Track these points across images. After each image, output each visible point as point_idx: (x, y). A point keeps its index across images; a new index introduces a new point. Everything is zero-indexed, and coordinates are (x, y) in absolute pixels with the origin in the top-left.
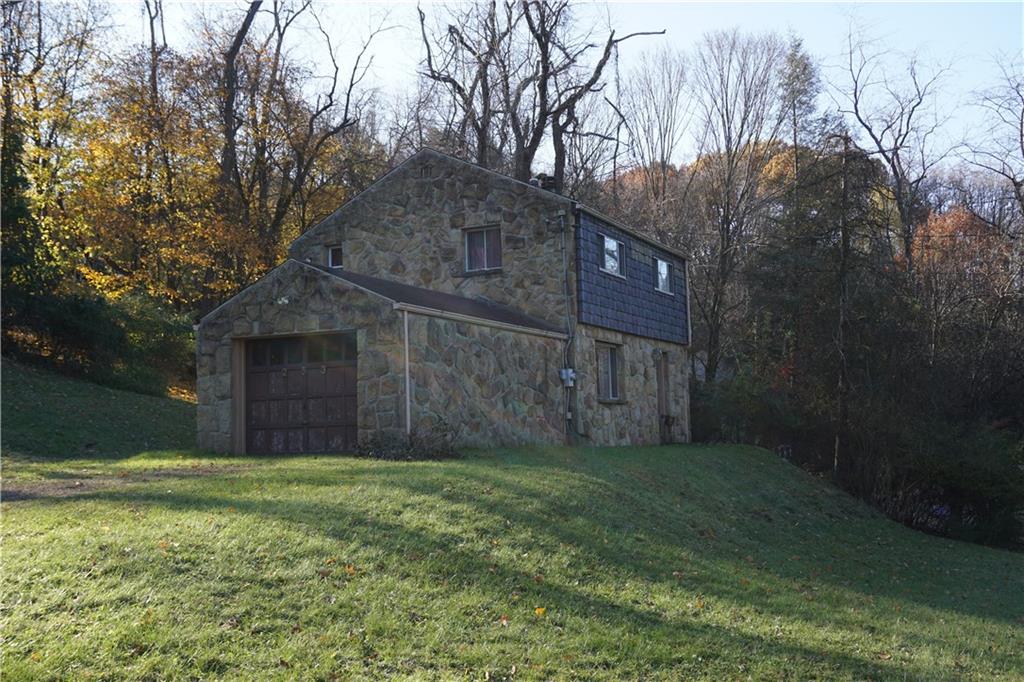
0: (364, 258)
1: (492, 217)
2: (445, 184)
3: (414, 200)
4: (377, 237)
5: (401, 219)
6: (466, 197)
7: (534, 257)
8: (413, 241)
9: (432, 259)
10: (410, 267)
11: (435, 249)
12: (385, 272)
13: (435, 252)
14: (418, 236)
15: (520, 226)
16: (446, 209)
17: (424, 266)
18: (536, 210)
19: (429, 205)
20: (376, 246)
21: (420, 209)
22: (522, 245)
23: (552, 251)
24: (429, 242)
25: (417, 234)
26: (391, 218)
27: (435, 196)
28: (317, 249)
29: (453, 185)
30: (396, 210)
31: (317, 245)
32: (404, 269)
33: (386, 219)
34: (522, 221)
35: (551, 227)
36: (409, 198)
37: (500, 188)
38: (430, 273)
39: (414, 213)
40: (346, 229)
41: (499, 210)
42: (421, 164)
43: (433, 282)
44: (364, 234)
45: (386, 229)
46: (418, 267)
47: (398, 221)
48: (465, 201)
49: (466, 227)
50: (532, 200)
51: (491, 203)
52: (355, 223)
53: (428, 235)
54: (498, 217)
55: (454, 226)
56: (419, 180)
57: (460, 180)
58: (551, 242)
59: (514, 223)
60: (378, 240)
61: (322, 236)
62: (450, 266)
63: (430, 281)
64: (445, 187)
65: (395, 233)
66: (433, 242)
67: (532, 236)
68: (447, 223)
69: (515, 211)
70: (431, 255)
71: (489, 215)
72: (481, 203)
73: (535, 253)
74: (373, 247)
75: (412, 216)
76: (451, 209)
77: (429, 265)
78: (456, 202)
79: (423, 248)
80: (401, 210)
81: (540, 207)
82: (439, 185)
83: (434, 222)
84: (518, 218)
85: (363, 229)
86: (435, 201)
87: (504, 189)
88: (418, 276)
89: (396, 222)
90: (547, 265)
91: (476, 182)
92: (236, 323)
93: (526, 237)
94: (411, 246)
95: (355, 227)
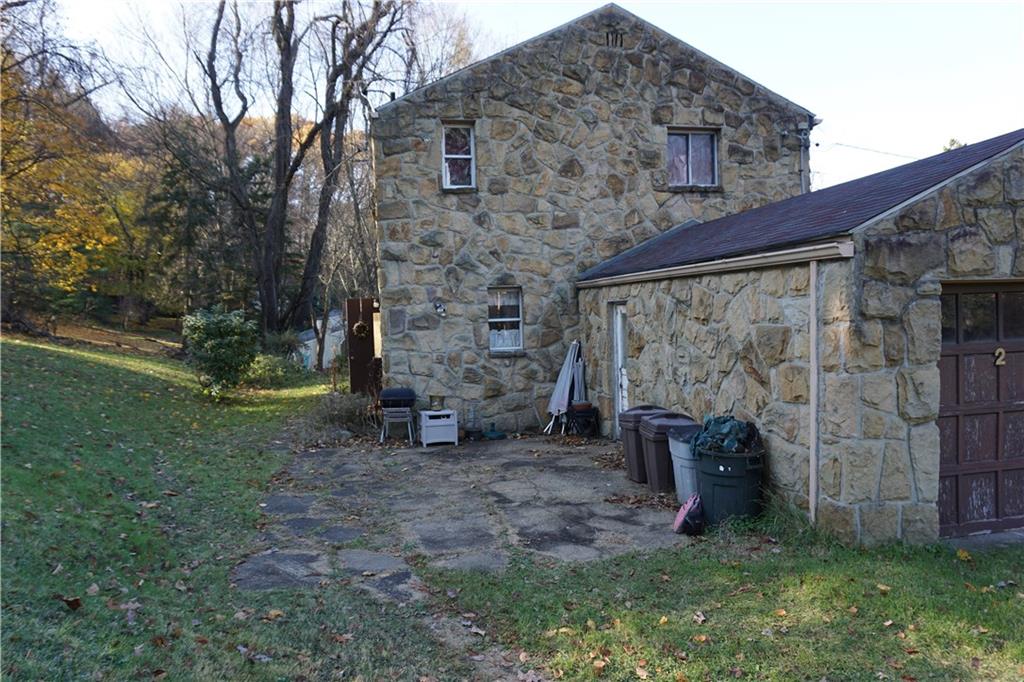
0: (516, 148)
1: (711, 117)
2: (644, 60)
3: (598, 76)
4: (535, 119)
5: (575, 99)
6: (675, 84)
7: (764, 177)
8: (597, 133)
9: (626, 163)
10: (592, 169)
11: (630, 149)
12: (552, 172)
13: (630, 153)
14: (604, 130)
15: (747, 135)
16: (647, 95)
17: (613, 172)
18: (769, 117)
19: (621, 86)
20: (536, 131)
21: (608, 90)
22: (751, 159)
23: (787, 172)
24: (620, 138)
25: (601, 124)
26: (561, 95)
27: (629, 75)
28: (431, 124)
29: (655, 64)
30: (571, 85)
31: (428, 117)
32: (583, 172)
33: (551, 96)
34: (751, 129)
35: (786, 142)
36: (589, 71)
37: (721, 81)
38: (621, 182)
39: (597, 93)
40: (482, 100)
41: (720, 110)
42: (609, 26)
43: (626, 194)
44: (516, 112)
45: (554, 109)
46: (605, 171)
47: (573, 102)
48: (674, 91)
49: (674, 125)
50: (763, 104)
51: (709, 98)
52: (500, 92)
53: (620, 129)
54: (720, 119)
55: (658, 121)
56: (605, 48)
57: (667, 61)
58: (786, 160)
59: (741, 130)
60: (540, 125)
61: (437, 106)
62: (652, 175)
63: (622, 192)
64: (644, 65)
65: (565, 116)
66: (627, 139)
67: (762, 150)
68: (647, 116)
69: (742, 113)
70: (624, 156)
71: (708, 114)
72: (696, 96)
73: (766, 173)
74: (531, 134)
75: (593, 98)
76: (653, 96)
77: (621, 170)
78: (661, 89)
79: (612, 145)
80: (576, 86)
81: (773, 115)
82: (636, 61)
83: (630, 111)
84: (745, 124)
85: (513, 104)
86: (628, 81)
87: (726, 84)
88: (603, 184)
89: (567, 103)
90: (779, 189)
91: (689, 67)
92: (958, 245)
93: (755, 151)
94: (593, 140)
95: (500, 99)
